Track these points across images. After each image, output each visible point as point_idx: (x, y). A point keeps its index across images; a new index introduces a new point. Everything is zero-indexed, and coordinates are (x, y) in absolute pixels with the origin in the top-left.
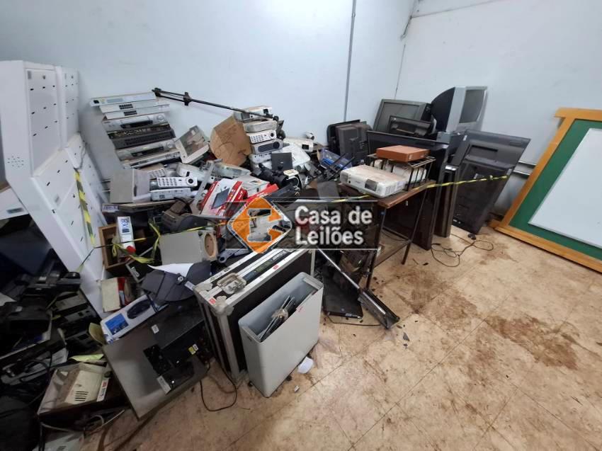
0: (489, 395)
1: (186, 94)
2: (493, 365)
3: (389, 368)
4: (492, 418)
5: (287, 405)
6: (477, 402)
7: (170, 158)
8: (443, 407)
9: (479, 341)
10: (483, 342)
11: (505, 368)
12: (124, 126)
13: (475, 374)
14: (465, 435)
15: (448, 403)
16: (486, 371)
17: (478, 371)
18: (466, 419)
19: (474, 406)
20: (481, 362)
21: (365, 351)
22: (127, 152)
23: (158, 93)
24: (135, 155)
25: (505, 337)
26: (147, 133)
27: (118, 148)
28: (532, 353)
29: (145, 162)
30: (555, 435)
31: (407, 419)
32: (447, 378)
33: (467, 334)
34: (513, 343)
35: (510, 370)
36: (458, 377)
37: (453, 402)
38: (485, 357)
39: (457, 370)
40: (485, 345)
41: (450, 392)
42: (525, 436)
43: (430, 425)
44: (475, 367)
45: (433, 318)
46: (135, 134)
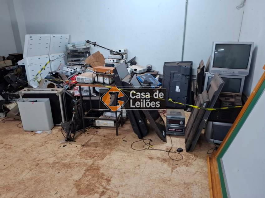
0: (46, 168)
1: (95, 42)
2: (63, 168)
3: (46, 146)
4: (36, 170)
5: (23, 134)
6: (41, 166)
7: (80, 64)
8: (35, 159)
9: (76, 163)
10: (76, 165)
11: (64, 171)
12: (71, 51)
13: (55, 164)
14: (26, 165)
15: (37, 160)
16: (59, 167)
17: (57, 165)
18: (33, 164)
19: (39, 165)
20: (63, 165)
21: (52, 140)
22: (70, 59)
23: (88, 42)
24: (72, 61)
25: (85, 171)
26: (77, 54)
27: (68, 57)
28: (79, 180)
29: (73, 63)
30: (35, 185)
31: (27, 153)
32: (49, 158)
33: (79, 160)
34: (83, 173)
35: (63, 173)
36: (51, 160)
37: (38, 161)
38: (67, 166)
39: (55, 159)
40: (75, 165)
41: (43, 159)
42: (31, 178)
43: (27, 157)
44: (59, 164)
45: (83, 150)
46: (74, 54)
